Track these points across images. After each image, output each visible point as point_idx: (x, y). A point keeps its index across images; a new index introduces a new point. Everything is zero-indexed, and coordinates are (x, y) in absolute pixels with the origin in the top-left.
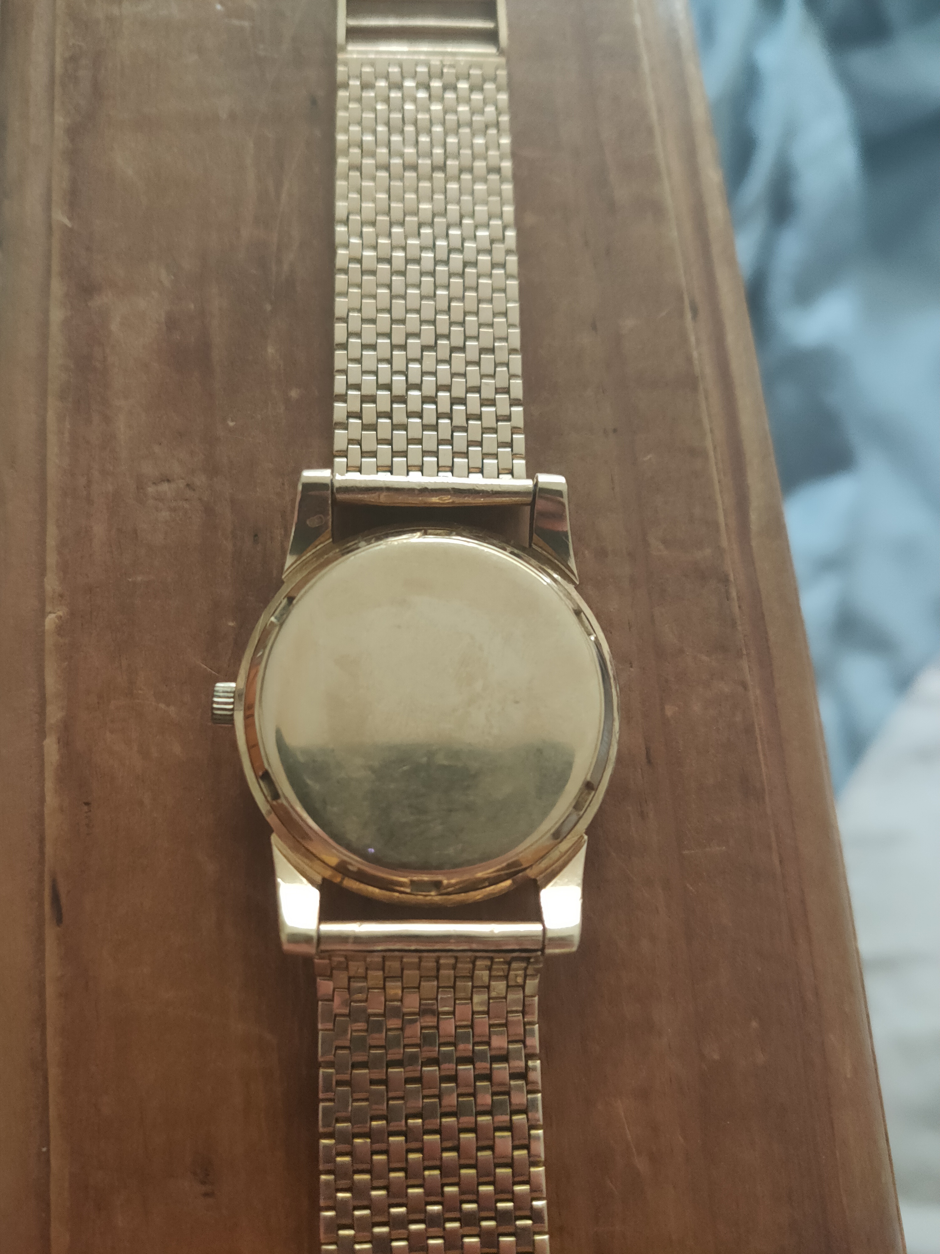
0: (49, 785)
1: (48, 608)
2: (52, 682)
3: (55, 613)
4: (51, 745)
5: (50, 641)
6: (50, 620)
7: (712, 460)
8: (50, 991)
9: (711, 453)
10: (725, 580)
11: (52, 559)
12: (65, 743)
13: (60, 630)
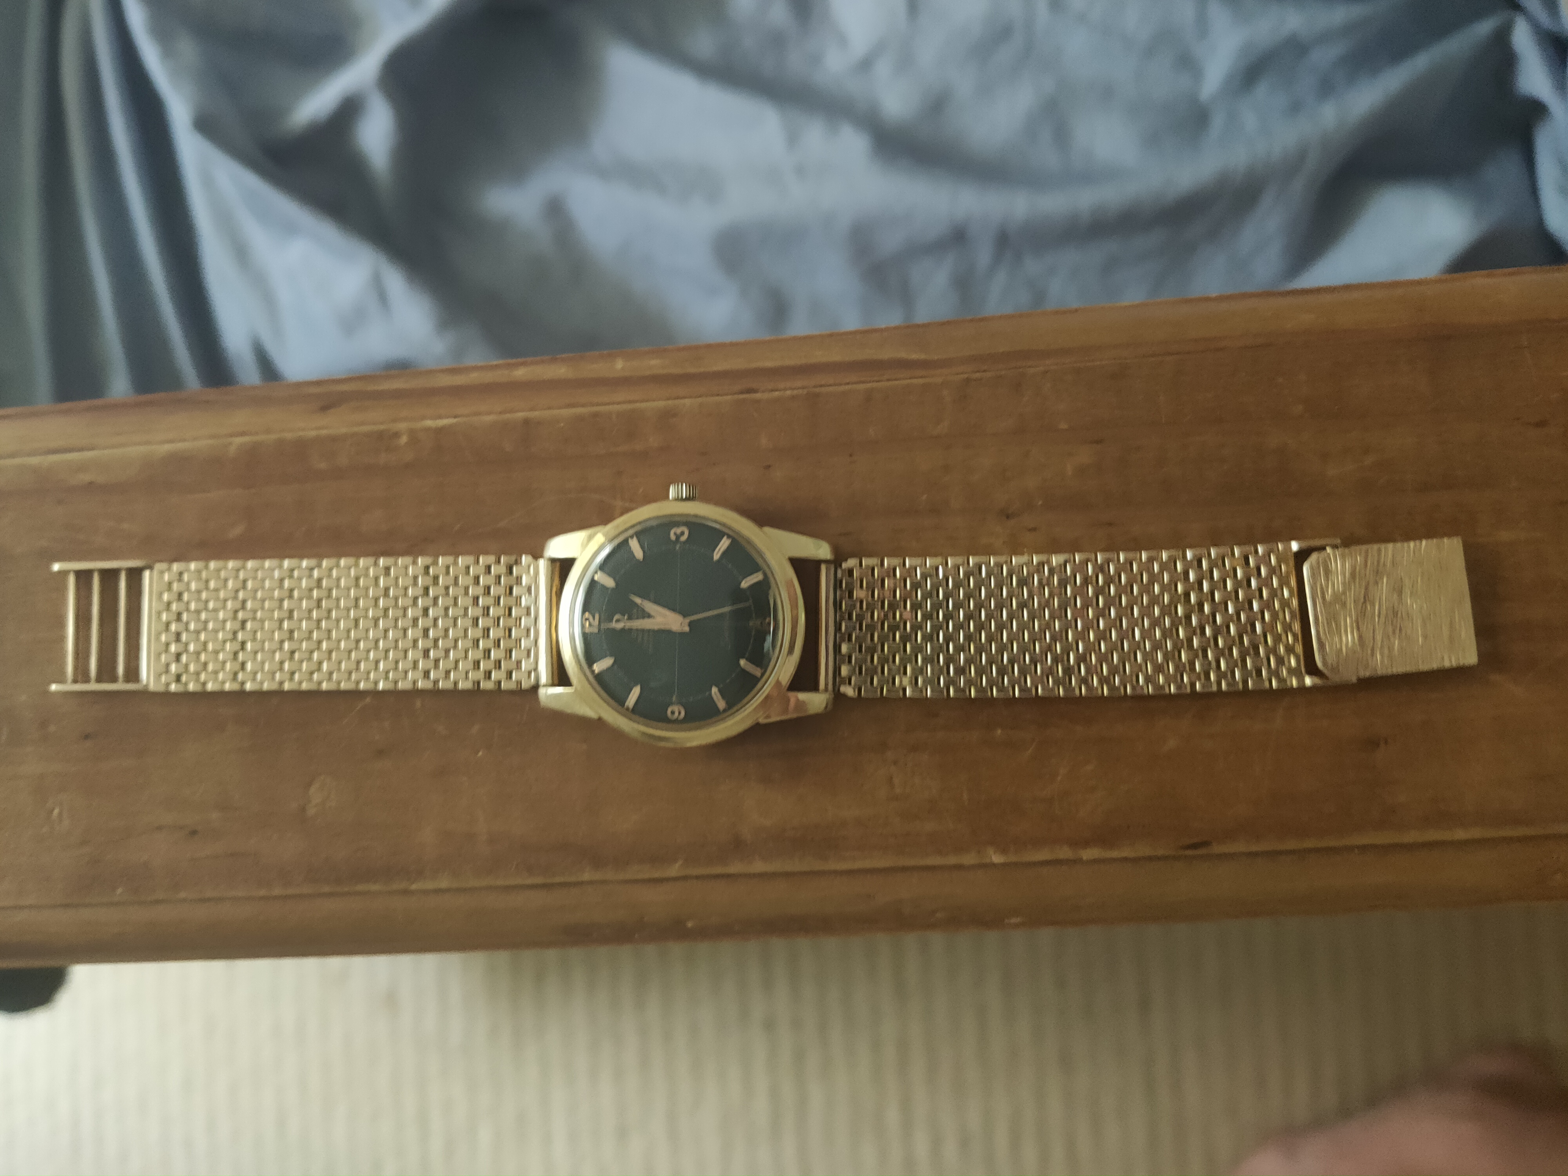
0: (1115, 854)
1: (988, 861)
2: (1043, 855)
3: (991, 857)
4: (1087, 854)
5: (1012, 858)
6: (997, 859)
7: (875, 385)
8: (1254, 848)
9: (869, 385)
10: (968, 381)
11: (952, 860)
12: (1086, 844)
13: (1004, 851)
